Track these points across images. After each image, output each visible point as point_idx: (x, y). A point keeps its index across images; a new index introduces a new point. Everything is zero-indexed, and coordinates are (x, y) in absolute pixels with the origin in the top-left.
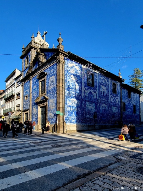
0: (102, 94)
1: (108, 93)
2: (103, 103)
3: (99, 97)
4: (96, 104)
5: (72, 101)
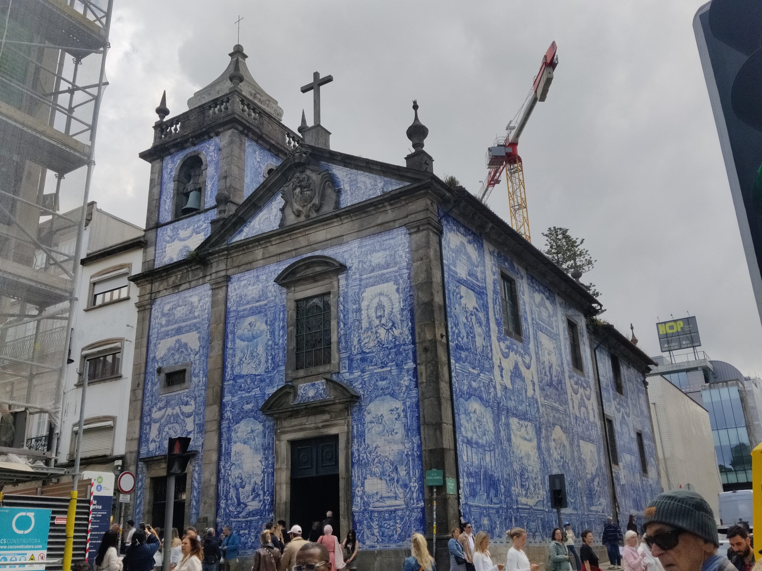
0: (545, 373)
1: (563, 372)
2: (554, 425)
3: (542, 389)
4: (536, 426)
5: (471, 415)
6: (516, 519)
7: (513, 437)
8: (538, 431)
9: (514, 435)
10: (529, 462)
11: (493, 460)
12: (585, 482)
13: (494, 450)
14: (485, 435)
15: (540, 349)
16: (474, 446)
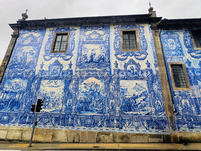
1: (108, 54)
5: (12, 83)
6: (30, 117)
7: (41, 87)
8: (68, 82)
9: (43, 86)
10: (53, 95)
11: (21, 97)
12: (121, 100)
13: (24, 93)
14: (19, 88)
15: (83, 51)
16: (10, 93)
